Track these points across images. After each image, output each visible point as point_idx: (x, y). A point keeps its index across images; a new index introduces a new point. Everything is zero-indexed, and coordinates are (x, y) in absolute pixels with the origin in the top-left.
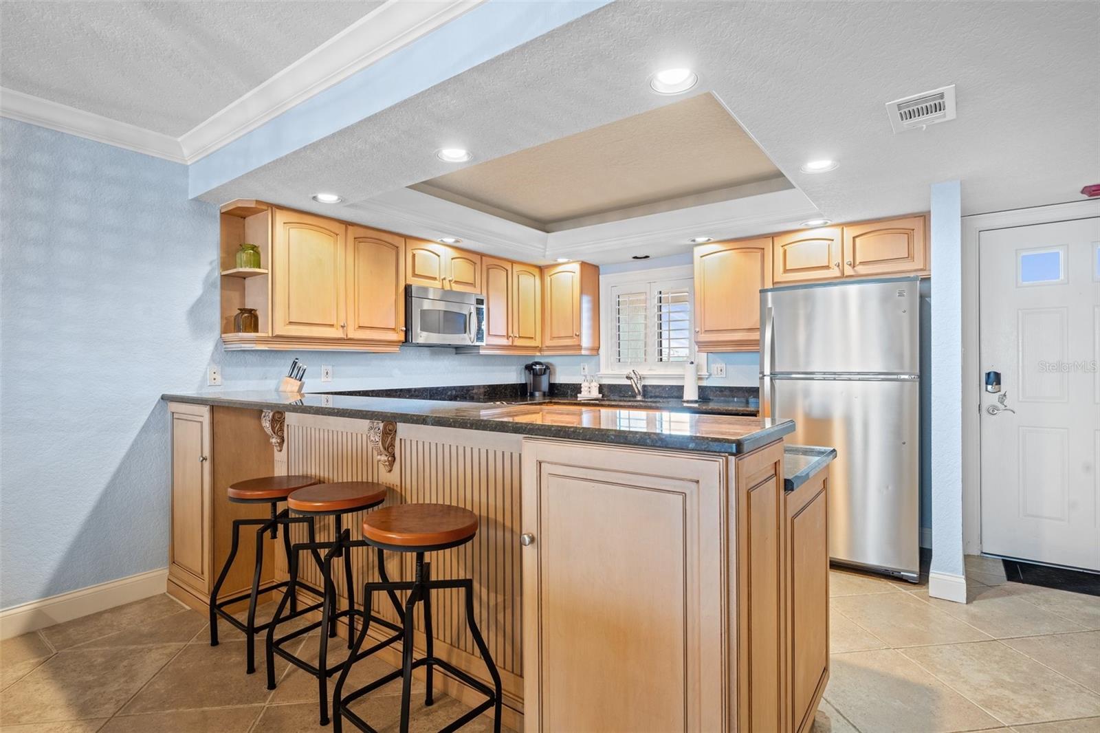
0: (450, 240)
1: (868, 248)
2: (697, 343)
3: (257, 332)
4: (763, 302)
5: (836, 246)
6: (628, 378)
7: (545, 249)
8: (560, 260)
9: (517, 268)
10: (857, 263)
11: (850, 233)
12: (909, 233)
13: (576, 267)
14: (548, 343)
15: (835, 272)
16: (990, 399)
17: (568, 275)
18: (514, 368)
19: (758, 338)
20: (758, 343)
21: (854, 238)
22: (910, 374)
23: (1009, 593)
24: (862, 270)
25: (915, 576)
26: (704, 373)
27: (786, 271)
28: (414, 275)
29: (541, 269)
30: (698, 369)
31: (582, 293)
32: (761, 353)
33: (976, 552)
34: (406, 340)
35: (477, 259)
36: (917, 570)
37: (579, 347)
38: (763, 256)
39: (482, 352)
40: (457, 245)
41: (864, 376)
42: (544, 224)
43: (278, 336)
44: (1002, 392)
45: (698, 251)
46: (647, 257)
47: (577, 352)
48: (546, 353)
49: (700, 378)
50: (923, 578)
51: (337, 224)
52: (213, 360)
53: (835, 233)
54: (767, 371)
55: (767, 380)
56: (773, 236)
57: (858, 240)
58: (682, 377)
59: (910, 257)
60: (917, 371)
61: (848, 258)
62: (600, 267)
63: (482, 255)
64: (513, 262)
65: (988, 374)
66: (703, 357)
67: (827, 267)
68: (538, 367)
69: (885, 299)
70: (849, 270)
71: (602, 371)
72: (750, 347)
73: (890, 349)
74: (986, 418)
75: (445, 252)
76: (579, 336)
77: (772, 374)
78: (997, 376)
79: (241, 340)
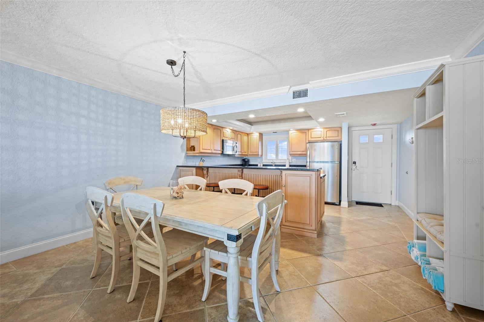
0: (231, 128)
1: (330, 134)
2: (290, 154)
3: (195, 151)
4: (306, 145)
5: (323, 132)
6: (272, 163)
7: (251, 130)
8: (254, 132)
9: (243, 134)
10: (327, 136)
11: (325, 130)
12: (338, 131)
13: (258, 134)
14: (250, 153)
15: (322, 139)
16: (354, 167)
17: (256, 136)
18: (240, 160)
19: (306, 153)
20: (306, 155)
21: (326, 131)
22: (338, 162)
23: (356, 206)
24: (328, 138)
25: (338, 203)
26: (291, 161)
27: (311, 138)
28: (224, 137)
29: (248, 134)
30: (289, 160)
31: (259, 141)
32: (307, 157)
33: (351, 201)
34: (222, 153)
35: (235, 132)
36: (339, 202)
37: (258, 155)
38: (306, 134)
39: (236, 156)
40: (233, 129)
41: (327, 162)
42: (251, 123)
43: (201, 152)
44: (356, 166)
45: (290, 132)
46: (276, 132)
47: (257, 156)
48: (249, 156)
49: (290, 163)
50: (340, 204)
51: (210, 125)
52: (185, 158)
53: (322, 130)
54: (308, 161)
55: (308, 163)
56: (308, 130)
57: (327, 132)
58: (285, 163)
59: (338, 136)
60: (339, 161)
61: (325, 136)
62: (263, 134)
63: (236, 131)
64: (242, 133)
65: (353, 162)
66: (290, 158)
67: (321, 138)
68: (246, 160)
69: (333, 147)
70: (325, 139)
71: (264, 161)
72: (304, 155)
73: (333, 157)
74: (353, 171)
75: (229, 131)
76: (258, 152)
77: (309, 162)
78: (355, 162)
79: (191, 153)
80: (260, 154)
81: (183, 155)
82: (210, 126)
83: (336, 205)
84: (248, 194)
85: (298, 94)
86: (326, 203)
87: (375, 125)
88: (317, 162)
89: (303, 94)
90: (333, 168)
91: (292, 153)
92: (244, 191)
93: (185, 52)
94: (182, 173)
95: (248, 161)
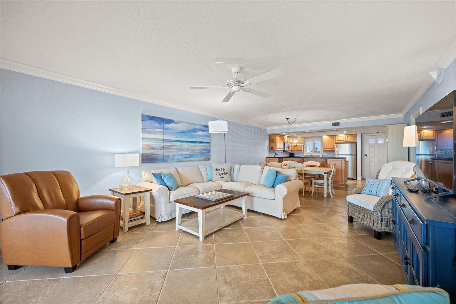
1: (349, 138)
3: (273, 149)
4: (334, 145)
11: (347, 136)
12: (355, 137)
14: (295, 150)
16: (365, 158)
18: (288, 154)
20: (335, 150)
24: (348, 141)
26: (323, 155)
27: (337, 140)
28: (284, 140)
32: (335, 152)
33: (363, 178)
34: (284, 150)
38: (334, 138)
41: (348, 155)
43: (277, 150)
44: (367, 157)
45: (323, 137)
47: (300, 151)
48: (295, 152)
50: (356, 179)
52: (268, 153)
53: (345, 136)
56: (335, 136)
59: (355, 140)
61: (346, 139)
66: (323, 152)
67: (343, 140)
69: (351, 146)
70: (346, 141)
71: (304, 154)
72: (333, 151)
73: (352, 151)
74: (365, 161)
75: (286, 137)
76: (302, 149)
77: (337, 155)
78: (366, 155)
79: (271, 150)
80: (302, 150)
81: (268, 151)
82: (280, 136)
83: (354, 179)
84: (318, 167)
85: (334, 124)
86: (349, 179)
87: (378, 133)
88: (341, 155)
89: (338, 124)
90: (352, 158)
91: (324, 149)
92: (316, 166)
93: (296, 117)
94: (269, 161)
95: (294, 155)
